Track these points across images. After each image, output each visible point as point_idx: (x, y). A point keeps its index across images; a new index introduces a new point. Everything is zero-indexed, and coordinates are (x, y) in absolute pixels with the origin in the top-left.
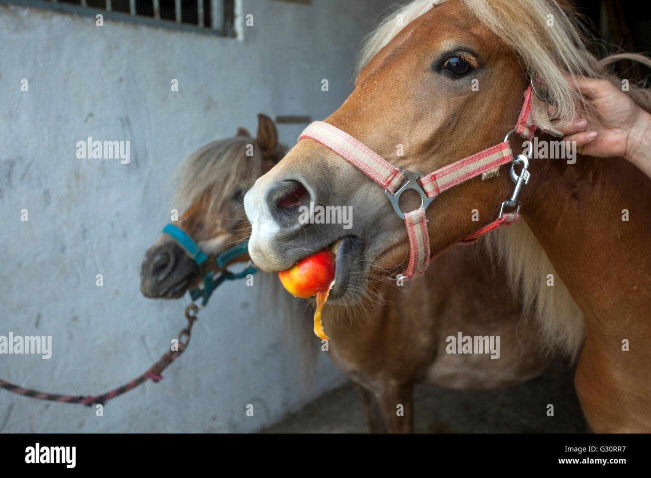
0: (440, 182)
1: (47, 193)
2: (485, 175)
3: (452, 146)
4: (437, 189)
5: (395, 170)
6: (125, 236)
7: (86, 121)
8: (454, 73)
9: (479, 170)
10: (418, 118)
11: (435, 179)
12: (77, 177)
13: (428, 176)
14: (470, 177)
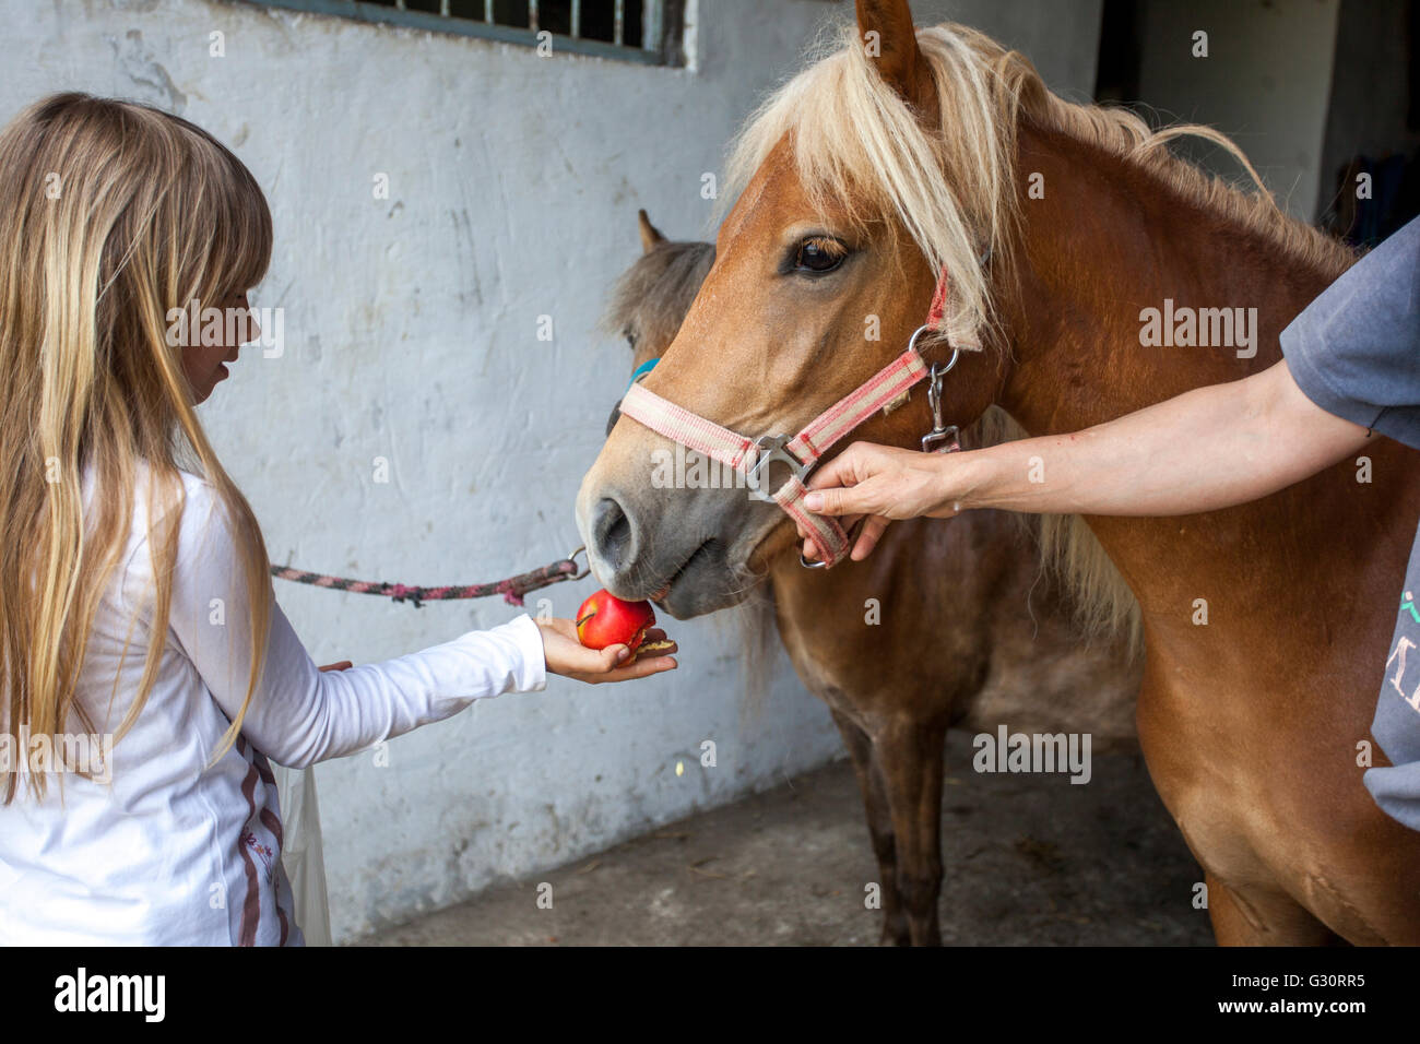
0: (817, 441)
1: (314, 339)
2: (887, 408)
3: (833, 379)
4: (815, 452)
5: (746, 442)
6: (449, 426)
7: (391, 215)
8: (815, 269)
9: (876, 404)
10: (774, 350)
11: (808, 440)
12: (370, 317)
13: (798, 437)
14: (863, 419)
